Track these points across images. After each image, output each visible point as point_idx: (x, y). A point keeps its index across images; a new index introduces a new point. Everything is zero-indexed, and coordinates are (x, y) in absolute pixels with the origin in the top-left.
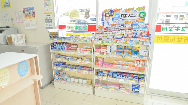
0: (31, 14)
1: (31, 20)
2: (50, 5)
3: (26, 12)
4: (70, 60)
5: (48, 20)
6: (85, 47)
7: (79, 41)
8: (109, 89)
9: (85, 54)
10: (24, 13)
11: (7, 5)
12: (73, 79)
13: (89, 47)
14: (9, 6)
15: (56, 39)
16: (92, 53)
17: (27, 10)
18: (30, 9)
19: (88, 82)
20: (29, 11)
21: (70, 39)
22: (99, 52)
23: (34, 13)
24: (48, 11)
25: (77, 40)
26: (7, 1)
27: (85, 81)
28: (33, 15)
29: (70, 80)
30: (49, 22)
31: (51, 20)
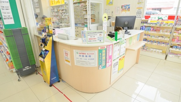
0: (127, 9)
1: (126, 13)
2: (143, 3)
3: (123, 8)
4: (153, 37)
5: (139, 12)
6: (166, 29)
7: (163, 25)
8: (179, 57)
9: (166, 33)
10: (122, 8)
11: (111, 3)
12: (152, 49)
13: (170, 30)
14: (112, 4)
15: (146, 24)
16: (171, 33)
17: (124, 6)
18: (127, 5)
19: (163, 52)
20: (126, 6)
21: (157, 24)
22: (177, 33)
23: (129, 8)
24: (140, 7)
25: (162, 25)
26: (111, 1)
27: (161, 51)
28: (128, 9)
29: (149, 50)
30: (139, 14)
31: (141, 12)
